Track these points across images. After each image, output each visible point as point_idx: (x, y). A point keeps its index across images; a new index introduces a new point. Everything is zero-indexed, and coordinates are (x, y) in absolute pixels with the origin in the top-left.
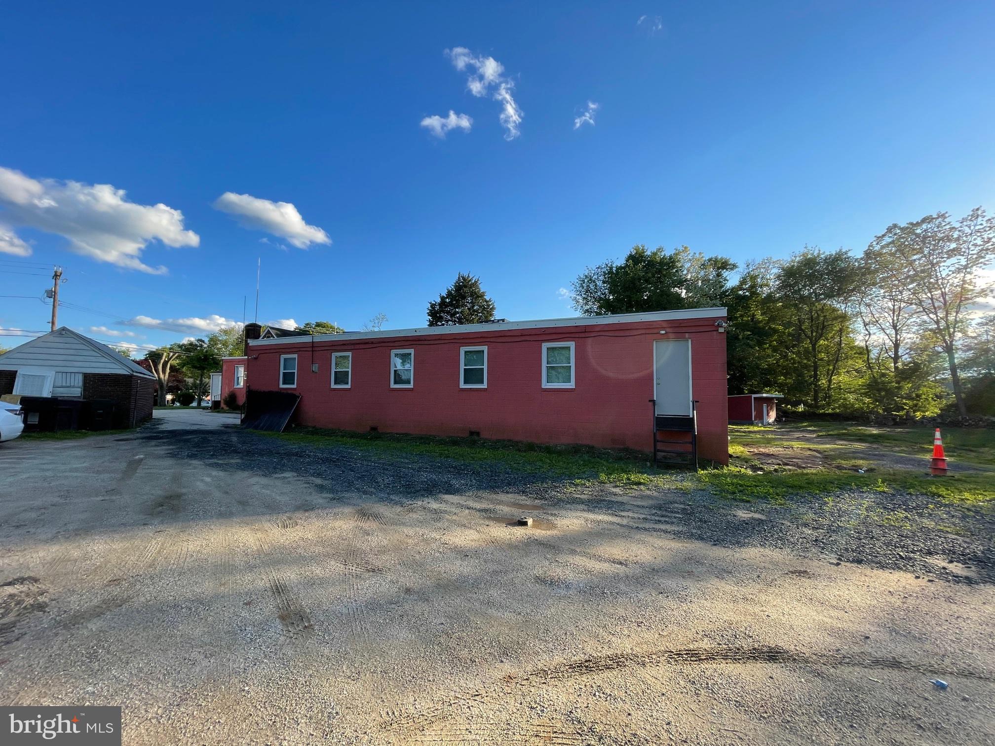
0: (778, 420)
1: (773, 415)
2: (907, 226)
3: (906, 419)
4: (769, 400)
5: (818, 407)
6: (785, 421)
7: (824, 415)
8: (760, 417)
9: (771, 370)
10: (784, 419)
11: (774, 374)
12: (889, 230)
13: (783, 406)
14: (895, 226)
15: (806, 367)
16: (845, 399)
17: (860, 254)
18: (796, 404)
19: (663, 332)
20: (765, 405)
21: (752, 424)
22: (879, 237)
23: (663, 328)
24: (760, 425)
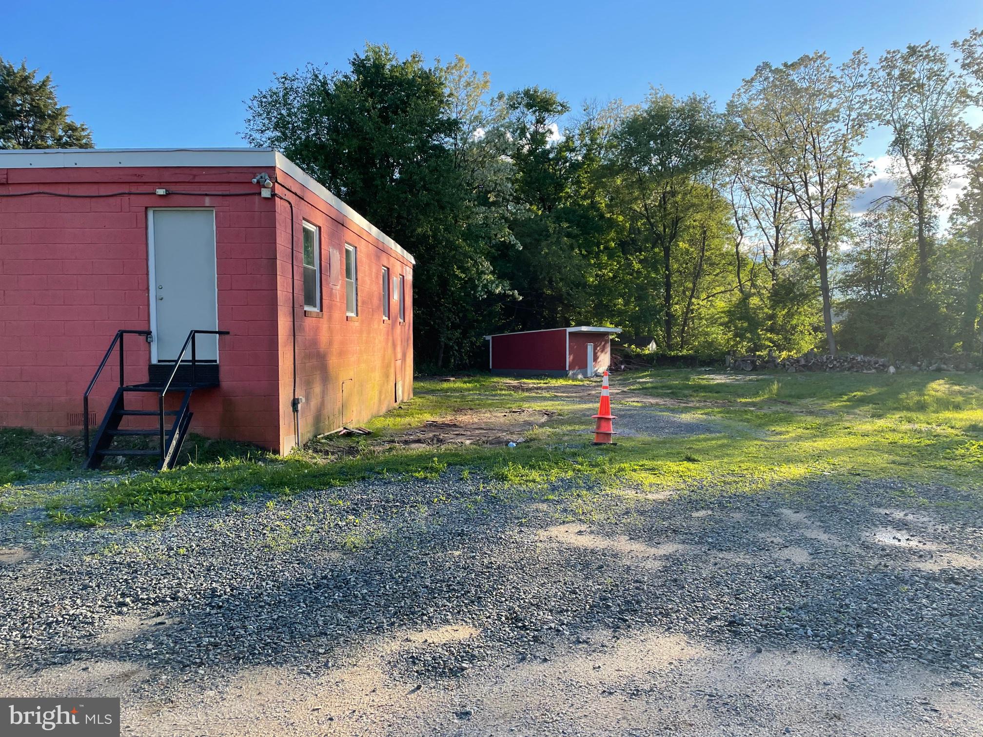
0: (613, 369)
1: (605, 360)
2: (782, 67)
3: (767, 362)
4: (598, 338)
5: (670, 347)
6: (624, 370)
7: (676, 358)
8: (581, 364)
9: (602, 289)
10: (623, 367)
11: (609, 295)
12: (759, 70)
13: (626, 345)
14: (766, 65)
15: (655, 285)
16: (707, 334)
17: (721, 109)
18: (644, 343)
19: (161, 192)
20: (590, 347)
21: (564, 375)
22: (747, 82)
23: (161, 184)
24: (580, 377)
